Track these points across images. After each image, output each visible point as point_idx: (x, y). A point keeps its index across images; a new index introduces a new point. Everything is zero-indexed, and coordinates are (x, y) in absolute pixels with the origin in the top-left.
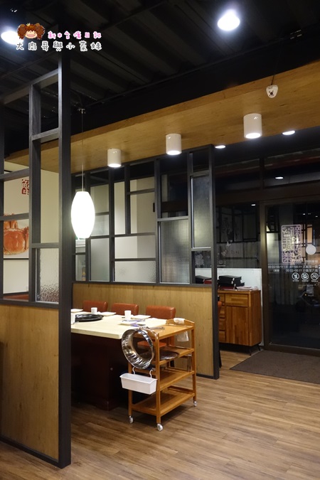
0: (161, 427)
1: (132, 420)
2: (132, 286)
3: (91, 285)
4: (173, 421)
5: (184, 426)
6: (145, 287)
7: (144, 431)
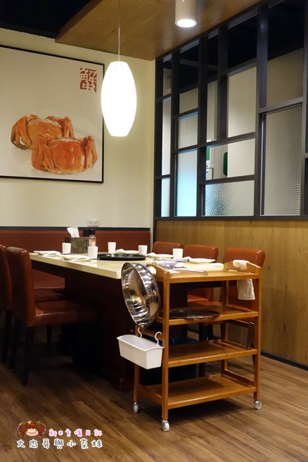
0: (167, 425)
1: (136, 408)
2: (223, 222)
3: (175, 222)
4: (200, 422)
5: (209, 432)
6: (240, 223)
7: (141, 427)
